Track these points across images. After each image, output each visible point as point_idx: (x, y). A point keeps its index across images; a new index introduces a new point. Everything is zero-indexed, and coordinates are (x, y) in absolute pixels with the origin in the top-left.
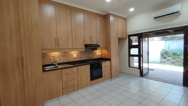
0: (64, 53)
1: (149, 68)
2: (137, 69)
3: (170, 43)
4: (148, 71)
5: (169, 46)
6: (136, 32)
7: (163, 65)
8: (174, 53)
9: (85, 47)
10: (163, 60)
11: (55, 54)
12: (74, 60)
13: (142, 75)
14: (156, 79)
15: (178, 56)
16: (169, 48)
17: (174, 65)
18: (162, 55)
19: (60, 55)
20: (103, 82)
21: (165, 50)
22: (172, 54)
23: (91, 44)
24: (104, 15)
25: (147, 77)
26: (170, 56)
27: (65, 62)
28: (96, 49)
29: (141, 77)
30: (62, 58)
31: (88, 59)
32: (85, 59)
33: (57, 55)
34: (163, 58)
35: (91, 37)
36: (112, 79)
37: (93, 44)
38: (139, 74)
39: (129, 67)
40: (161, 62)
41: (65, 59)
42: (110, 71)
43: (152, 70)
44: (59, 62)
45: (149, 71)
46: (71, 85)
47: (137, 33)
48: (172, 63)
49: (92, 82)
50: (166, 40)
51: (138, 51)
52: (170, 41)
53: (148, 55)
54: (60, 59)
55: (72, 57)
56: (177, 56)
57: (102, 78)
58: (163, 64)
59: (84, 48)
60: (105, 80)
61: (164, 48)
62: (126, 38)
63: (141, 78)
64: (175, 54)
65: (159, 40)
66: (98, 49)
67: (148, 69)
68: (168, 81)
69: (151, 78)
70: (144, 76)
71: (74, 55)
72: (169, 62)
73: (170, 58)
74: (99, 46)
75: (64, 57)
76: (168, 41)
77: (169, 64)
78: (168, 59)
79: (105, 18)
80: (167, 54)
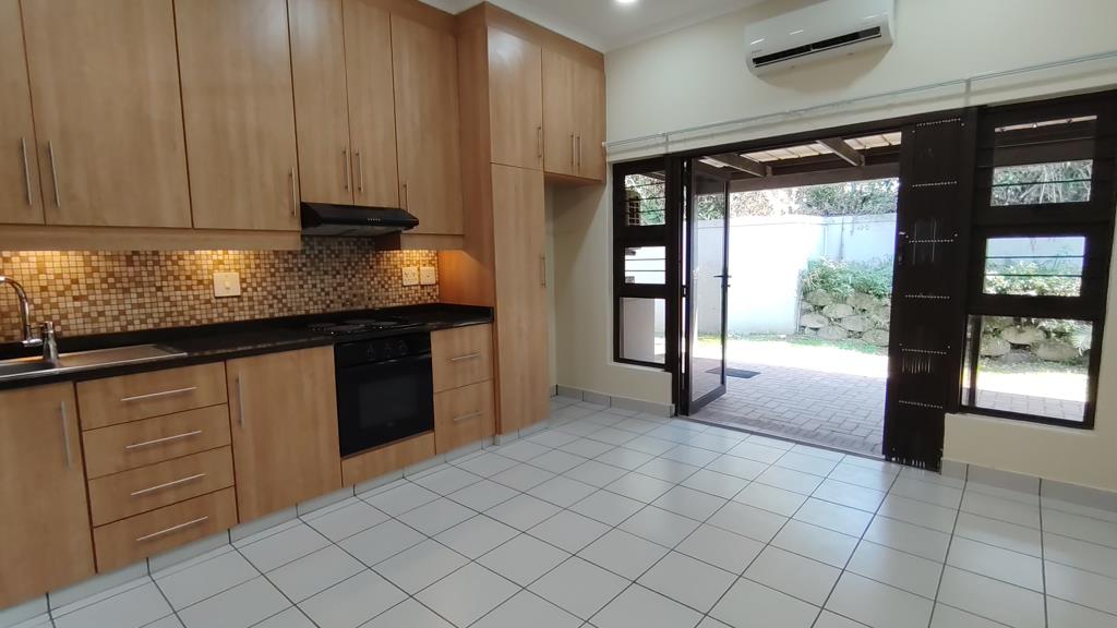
0: (130, 262)
1: (728, 366)
2: (659, 370)
3: (848, 228)
4: (723, 382)
5: (842, 245)
6: (657, 145)
7: (810, 348)
8: (865, 282)
9: (304, 224)
10: (811, 321)
11: (41, 270)
12: (218, 316)
13: (683, 403)
14: (758, 423)
15: (880, 297)
16: (841, 257)
17: (857, 346)
18: (805, 293)
19: (88, 275)
20: (441, 458)
21: (819, 265)
22: (850, 290)
23: (354, 207)
24: (453, 10)
25: (711, 414)
26: (844, 300)
27: (137, 326)
28: (395, 244)
29: (676, 415)
30: (107, 303)
31: (337, 307)
32: (314, 309)
33: (59, 276)
34: (809, 311)
35: (350, 160)
36: (502, 439)
37: (371, 203)
38: (665, 398)
39: (618, 358)
40: (801, 334)
41: (139, 306)
42: (487, 387)
43: (747, 375)
44: (78, 327)
45: (728, 379)
46: (170, 498)
47: (661, 151)
48: (852, 334)
49: (355, 463)
50: (827, 214)
51: (662, 265)
52: (849, 219)
53: (725, 286)
54: (94, 303)
55: (200, 291)
56: (876, 299)
57: (428, 437)
58: (807, 341)
59: (297, 226)
60: (454, 443)
61: (816, 256)
62: (600, 183)
63: (679, 422)
64: (864, 289)
65: (796, 207)
66: (404, 240)
67: (723, 371)
68: (815, 435)
69: (733, 419)
70: (695, 412)
71: (218, 276)
72: (837, 332)
73: (841, 311)
74: (412, 223)
75: (126, 291)
76: (838, 219)
77: (838, 342)
78: (831, 315)
79: (457, 36)
80: (828, 289)
